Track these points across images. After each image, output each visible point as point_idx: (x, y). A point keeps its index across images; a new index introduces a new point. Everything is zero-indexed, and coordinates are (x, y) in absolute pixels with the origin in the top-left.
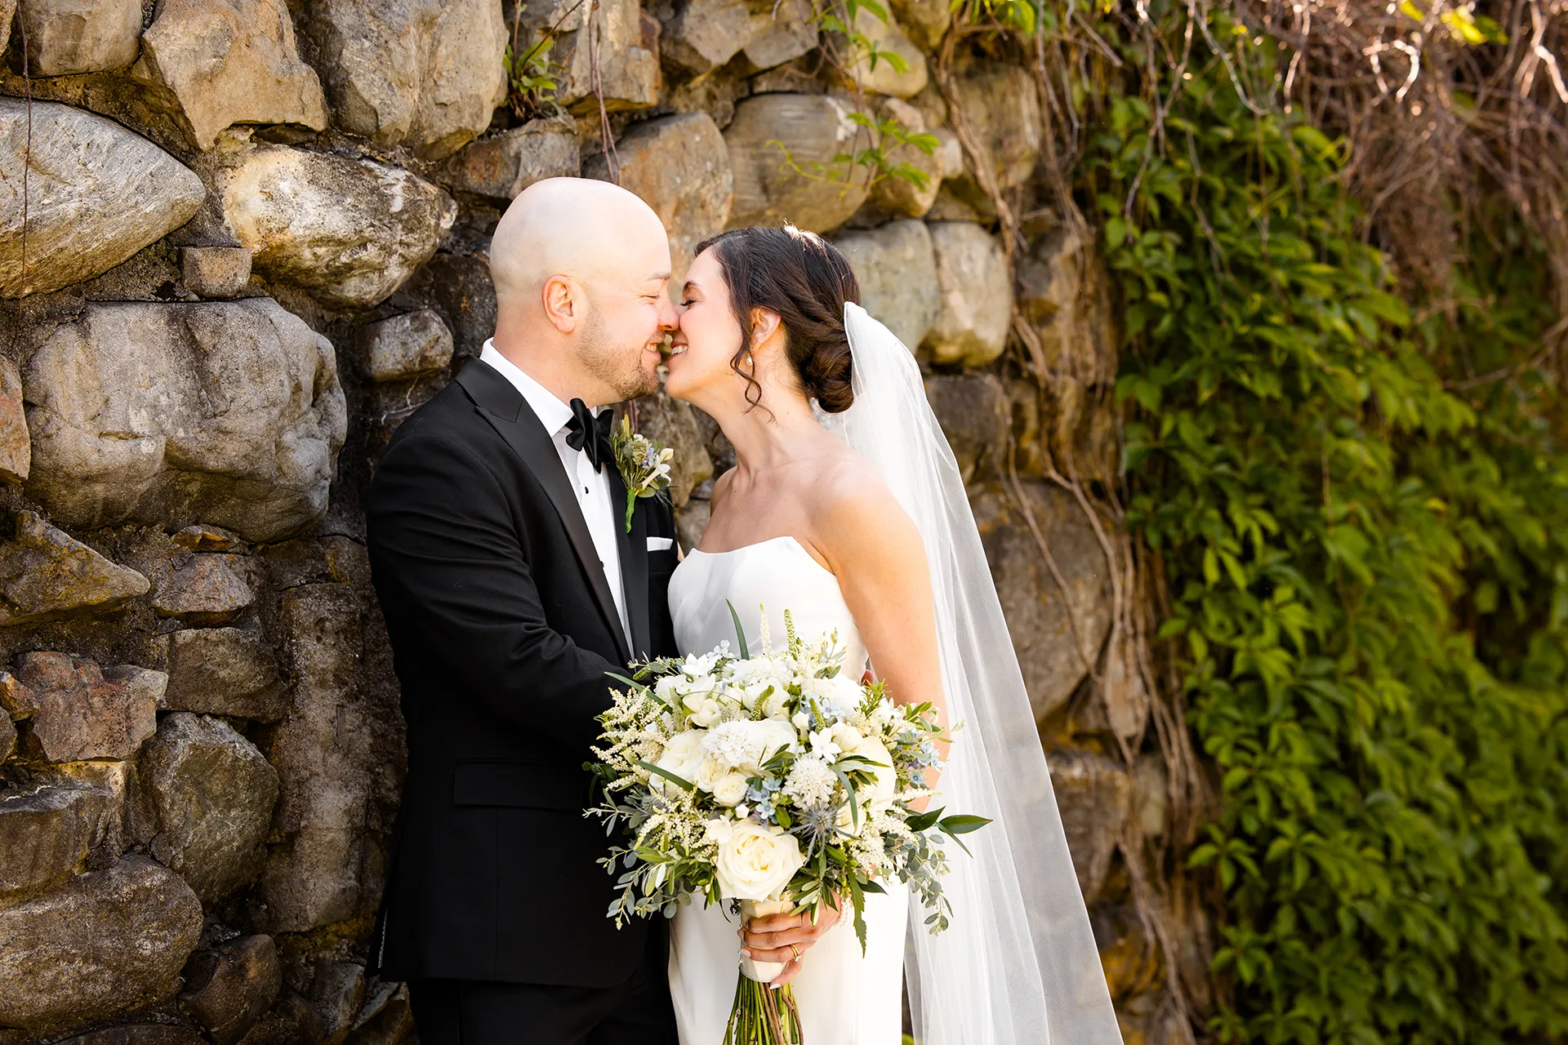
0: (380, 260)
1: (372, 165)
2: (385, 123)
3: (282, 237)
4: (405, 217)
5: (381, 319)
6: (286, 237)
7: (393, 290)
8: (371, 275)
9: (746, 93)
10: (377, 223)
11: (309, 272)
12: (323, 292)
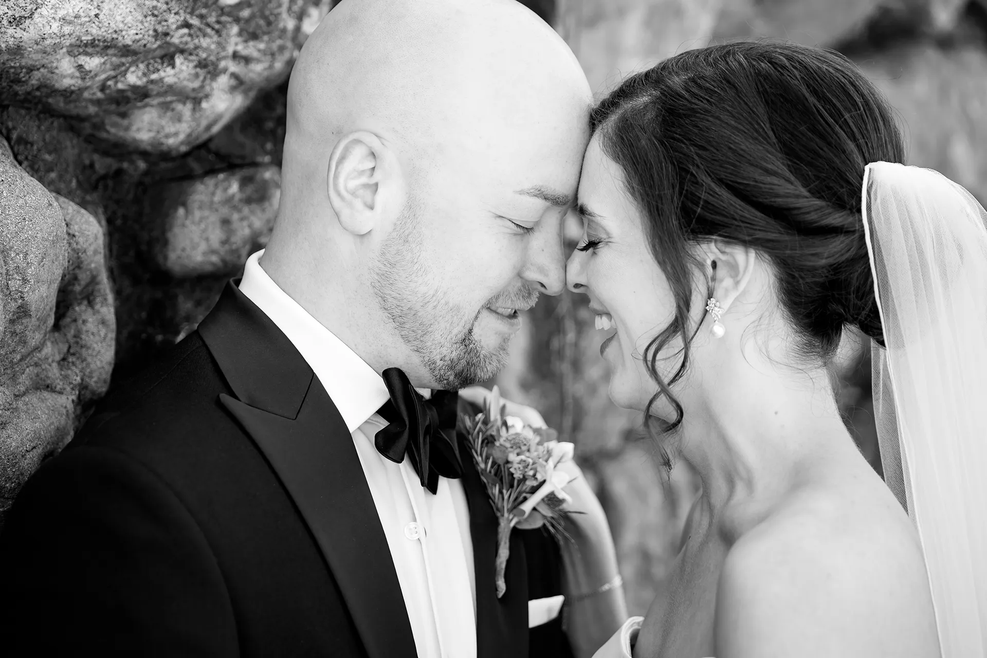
0: (196, 84)
3: (19, 33)
4: (245, 13)
5: (190, 177)
6: (27, 34)
7: (216, 129)
8: (179, 107)
10: (195, 21)
11: (68, 94)
12: (95, 126)
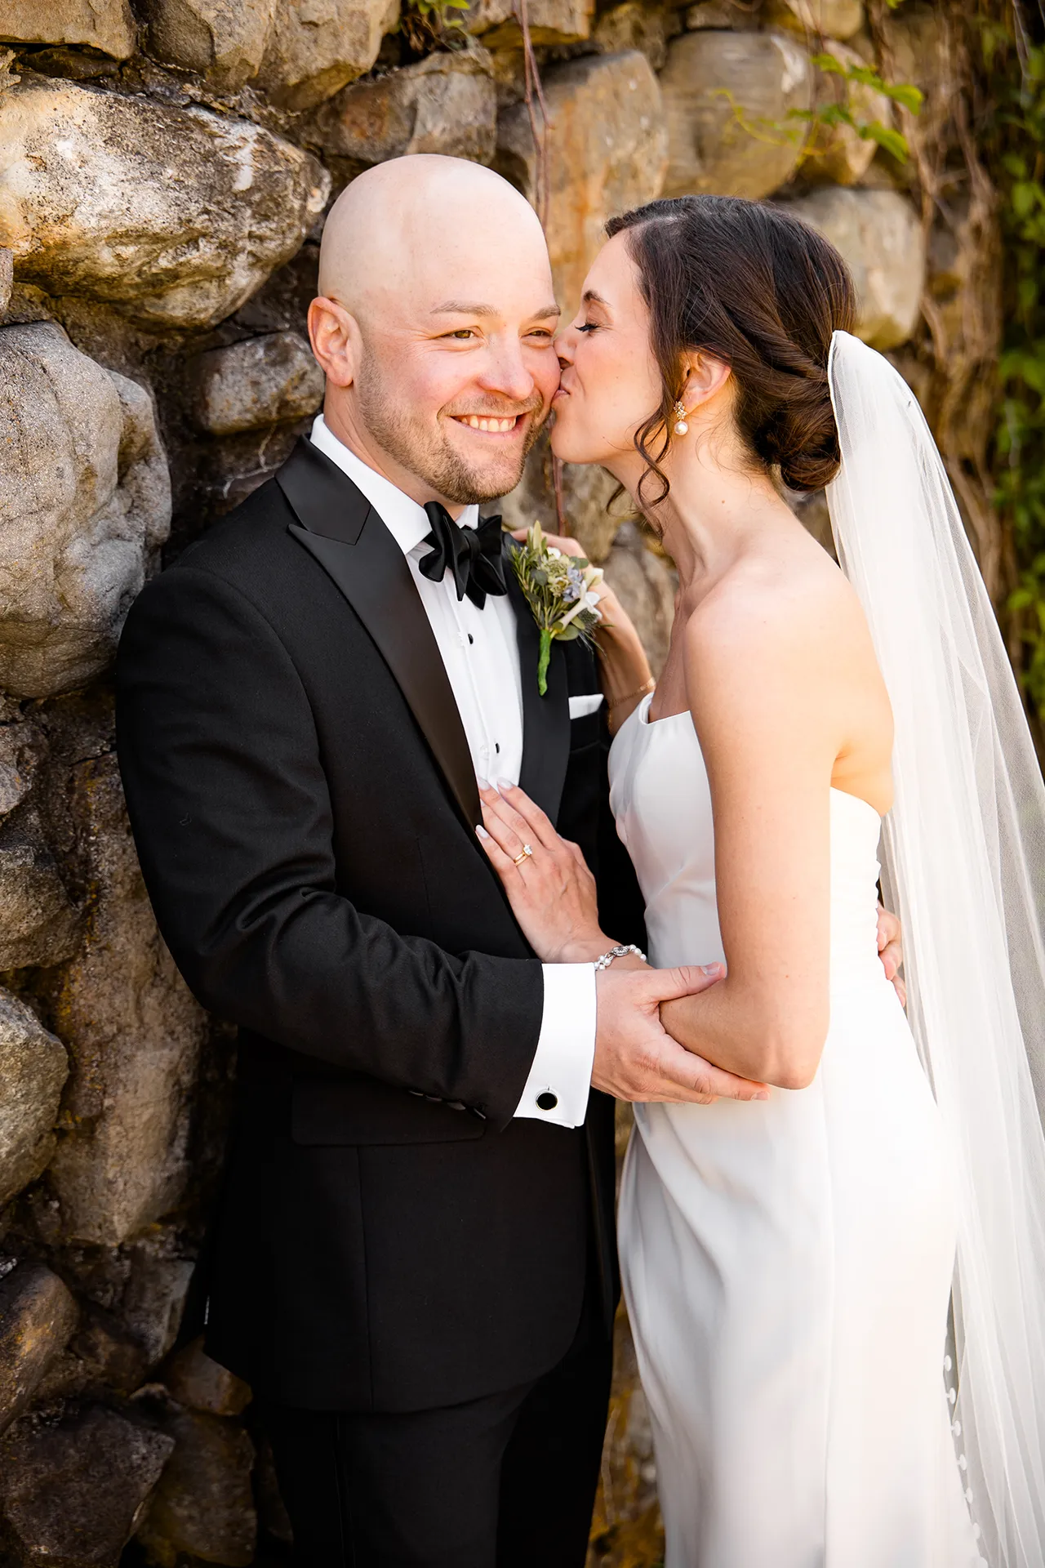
0: (219, 264)
1: (206, 116)
2: (224, 50)
3: (63, 230)
4: (257, 197)
5: (221, 347)
6: (71, 231)
7: (240, 303)
8: (207, 285)
9: (678, 28)
10: (213, 208)
11: (111, 281)
12: (136, 308)
